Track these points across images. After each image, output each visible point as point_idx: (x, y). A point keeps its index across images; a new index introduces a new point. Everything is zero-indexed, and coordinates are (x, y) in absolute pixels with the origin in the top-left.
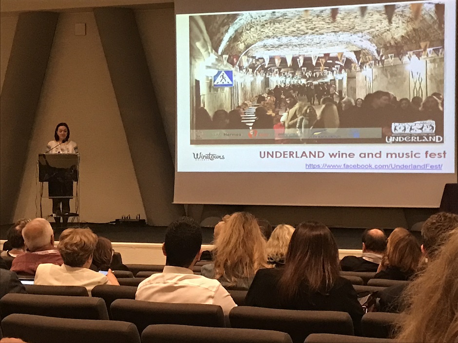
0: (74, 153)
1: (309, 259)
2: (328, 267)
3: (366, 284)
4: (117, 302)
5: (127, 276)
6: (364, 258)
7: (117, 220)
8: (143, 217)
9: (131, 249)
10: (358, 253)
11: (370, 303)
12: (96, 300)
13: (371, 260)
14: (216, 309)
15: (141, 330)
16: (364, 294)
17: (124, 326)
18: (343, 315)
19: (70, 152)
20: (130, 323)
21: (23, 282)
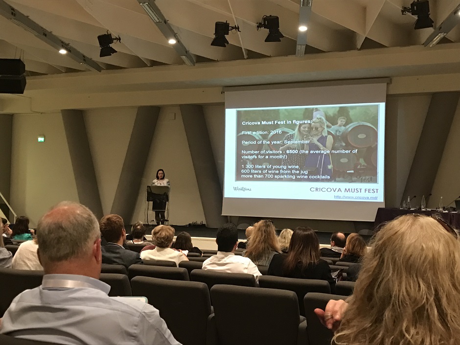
0: (167, 185)
2: (313, 254)
3: (334, 264)
4: (194, 271)
6: (332, 249)
7: (190, 224)
8: (204, 223)
11: (339, 276)
12: (183, 270)
13: (336, 251)
14: (251, 277)
15: (210, 287)
16: (335, 270)
19: (165, 185)
20: (203, 283)
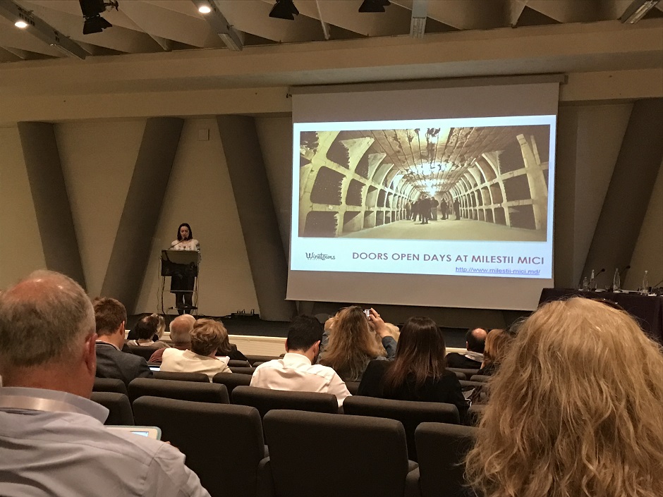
0: (196, 249)
1: (416, 355)
2: (435, 363)
3: (469, 379)
4: (238, 389)
5: (245, 366)
6: (466, 356)
7: (233, 314)
8: (257, 312)
9: (246, 342)
10: (462, 351)
11: (474, 396)
12: (218, 386)
13: (473, 358)
14: (331, 398)
15: (262, 414)
16: (469, 388)
17: (248, 410)
18: (450, 407)
19: (192, 249)
20: (252, 408)
21: (151, 369)
